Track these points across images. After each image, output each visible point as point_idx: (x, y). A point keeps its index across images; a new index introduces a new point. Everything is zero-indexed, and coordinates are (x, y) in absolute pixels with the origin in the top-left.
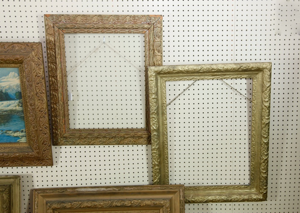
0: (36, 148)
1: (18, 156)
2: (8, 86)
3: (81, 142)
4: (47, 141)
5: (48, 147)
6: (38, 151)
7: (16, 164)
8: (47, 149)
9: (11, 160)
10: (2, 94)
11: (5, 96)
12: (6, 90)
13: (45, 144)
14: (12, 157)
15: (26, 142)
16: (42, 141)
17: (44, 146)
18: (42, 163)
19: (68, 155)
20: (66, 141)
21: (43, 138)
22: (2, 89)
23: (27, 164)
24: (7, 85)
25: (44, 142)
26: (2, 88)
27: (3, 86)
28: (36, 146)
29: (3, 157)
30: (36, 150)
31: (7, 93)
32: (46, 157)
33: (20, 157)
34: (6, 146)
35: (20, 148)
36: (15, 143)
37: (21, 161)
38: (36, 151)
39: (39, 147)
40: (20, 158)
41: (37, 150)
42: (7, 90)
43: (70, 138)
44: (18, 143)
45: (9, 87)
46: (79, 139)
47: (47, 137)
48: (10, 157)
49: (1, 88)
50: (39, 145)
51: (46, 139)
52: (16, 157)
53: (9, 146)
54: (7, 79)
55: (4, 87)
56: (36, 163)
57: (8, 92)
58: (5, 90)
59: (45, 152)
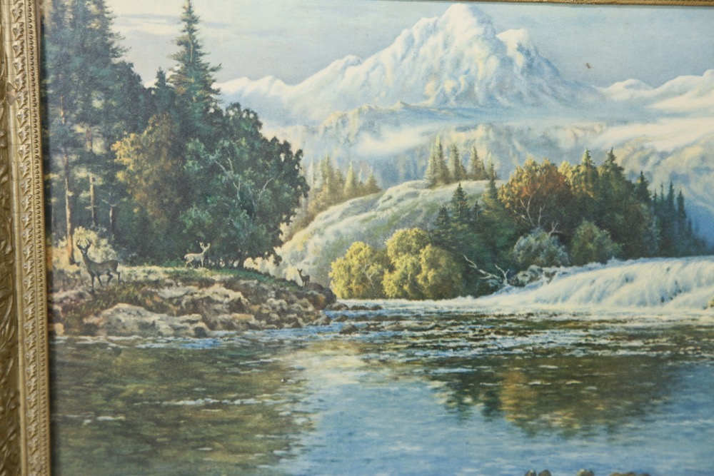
2: (694, 152)
10: (644, 206)
11: (663, 225)
12: (674, 177)
22: (646, 169)
24: (689, 146)
26: (652, 160)
27: (660, 147)
31: (681, 199)
42: (686, 179)
45: (703, 158)
49: (644, 161)
54: (700, 95)
55: (664, 155)
57: (686, 194)
58: (666, 180)
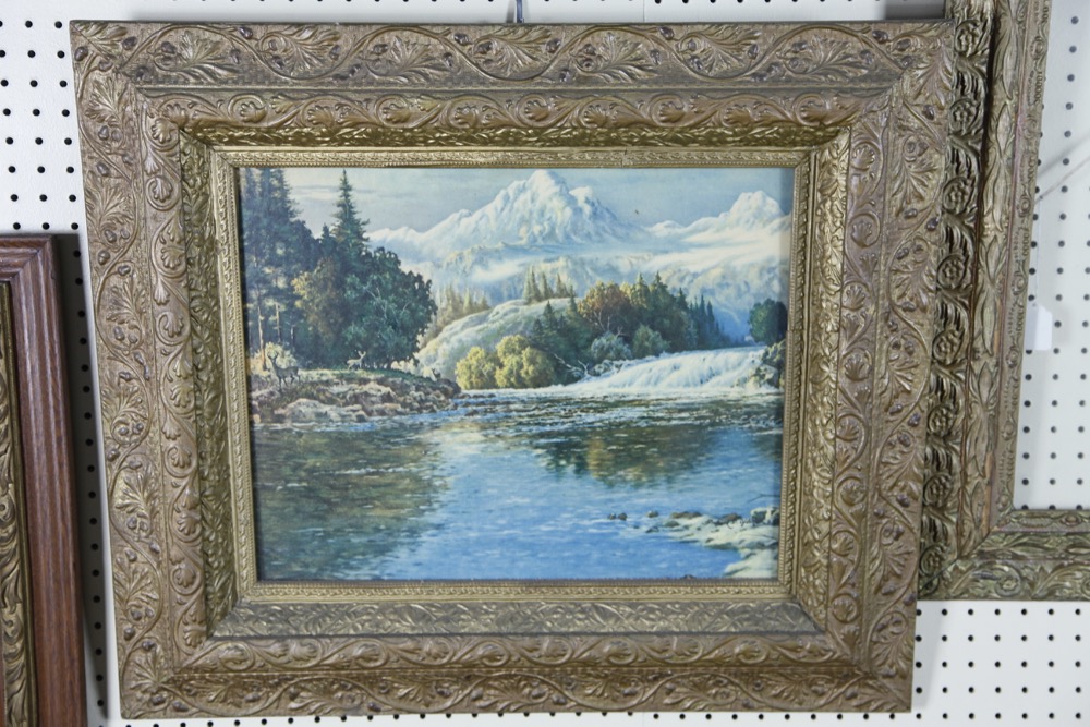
0: (849, 613)
1: (743, 653)
2: (717, 272)
3: (1068, 584)
4: (899, 577)
5: (900, 607)
6: (852, 628)
7: (715, 696)
8: (897, 617)
9: (697, 675)
10: (684, 313)
11: (699, 326)
12: (704, 291)
13: (885, 594)
14: (712, 656)
15: (774, 579)
16: (879, 576)
17: (883, 600)
18: (854, 696)
19: (984, 651)
20: (985, 578)
21: (884, 555)
22: (684, 286)
23: (776, 696)
24: (714, 268)
25: (885, 579)
26: (687, 279)
27: (693, 269)
28: (848, 601)
29: (663, 661)
30: (844, 622)
31: (710, 307)
32: (884, 663)
33: (751, 661)
34: (668, 594)
35: (744, 610)
36: (714, 581)
37: (747, 684)
38: (846, 629)
39: (860, 607)
40: (754, 665)
41: (852, 621)
42: (712, 293)
43: (1016, 557)
44: (730, 580)
45: (724, 277)
46: (1061, 566)
47: (902, 550)
48: (699, 660)
49: (682, 280)
50: (862, 594)
51: (899, 564)
52: (732, 660)
53: (684, 594)
54: (718, 231)
55: (695, 275)
56: (822, 694)
57: (713, 303)
58: (698, 293)
59: (885, 632)
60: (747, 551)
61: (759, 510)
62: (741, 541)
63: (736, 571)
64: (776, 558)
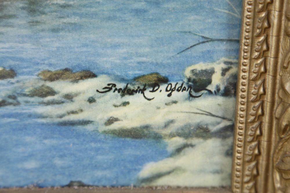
60: (179, 141)
61: (200, 66)
62: (167, 125)
63: (159, 176)
64: (230, 153)
